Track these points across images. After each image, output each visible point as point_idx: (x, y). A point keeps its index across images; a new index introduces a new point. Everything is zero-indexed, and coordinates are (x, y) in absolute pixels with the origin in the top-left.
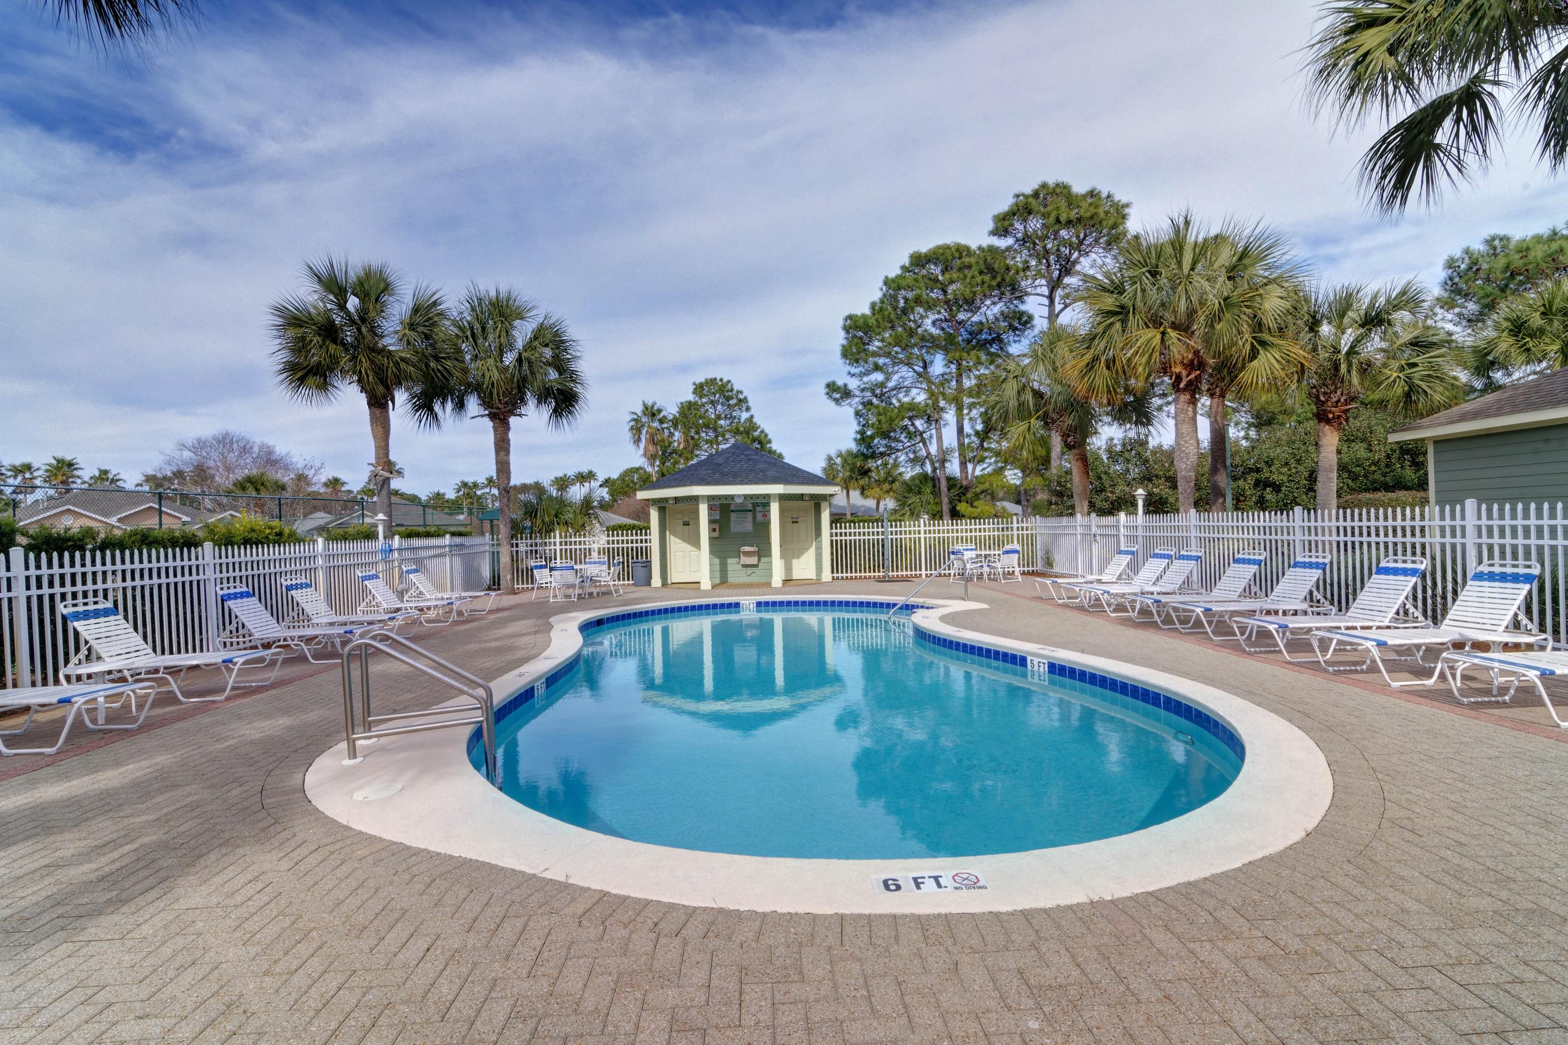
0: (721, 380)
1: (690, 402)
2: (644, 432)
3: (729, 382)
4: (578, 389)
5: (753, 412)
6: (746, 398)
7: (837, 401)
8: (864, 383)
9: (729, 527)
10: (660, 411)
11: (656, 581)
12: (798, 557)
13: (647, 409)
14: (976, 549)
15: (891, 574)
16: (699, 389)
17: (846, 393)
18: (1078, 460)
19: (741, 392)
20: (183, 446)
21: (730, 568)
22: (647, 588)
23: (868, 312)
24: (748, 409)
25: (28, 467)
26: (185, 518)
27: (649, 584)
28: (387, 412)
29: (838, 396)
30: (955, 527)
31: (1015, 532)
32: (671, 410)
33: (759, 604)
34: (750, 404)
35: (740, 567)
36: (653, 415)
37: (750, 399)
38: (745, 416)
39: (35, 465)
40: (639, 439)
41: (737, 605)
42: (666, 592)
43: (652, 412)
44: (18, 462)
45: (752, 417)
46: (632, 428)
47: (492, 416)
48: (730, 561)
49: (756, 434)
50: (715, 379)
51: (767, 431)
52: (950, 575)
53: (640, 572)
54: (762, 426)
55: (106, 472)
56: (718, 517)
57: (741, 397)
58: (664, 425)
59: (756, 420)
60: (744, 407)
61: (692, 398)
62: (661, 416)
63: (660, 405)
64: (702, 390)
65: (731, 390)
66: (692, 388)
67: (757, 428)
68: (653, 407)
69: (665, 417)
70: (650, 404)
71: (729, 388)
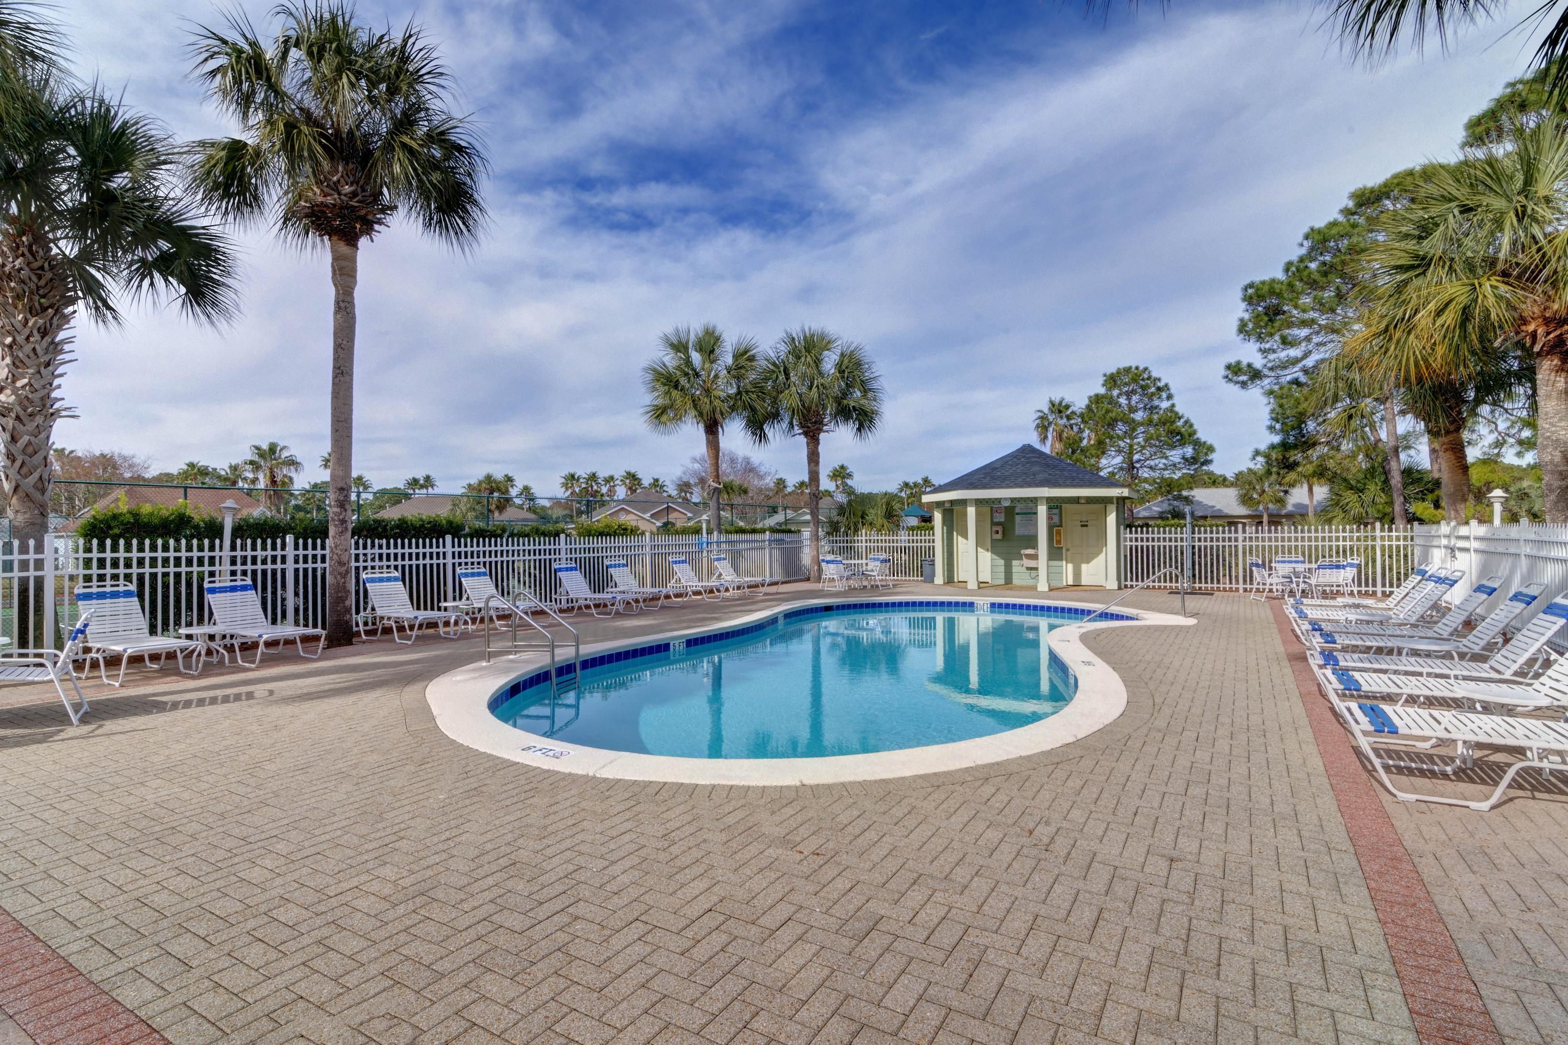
0: (1137, 368)
1: (1097, 395)
2: (1051, 429)
3: (1146, 369)
4: (874, 405)
5: (1176, 400)
6: (1166, 385)
7: (1244, 385)
8: (1270, 361)
9: (1014, 529)
10: (1067, 407)
11: (939, 579)
12: (1088, 562)
13: (1053, 405)
14: (1304, 562)
15: (1197, 585)
16: (1112, 380)
17: (1256, 375)
18: (1446, 450)
19: (1159, 380)
20: (694, 460)
21: (1014, 570)
22: (930, 585)
23: (1280, 275)
24: (1170, 397)
25: (612, 478)
26: (689, 515)
27: (932, 581)
28: (717, 437)
29: (1244, 378)
30: (1273, 535)
31: (1378, 543)
32: (1079, 403)
33: (993, 605)
34: (1173, 391)
35: (1024, 569)
36: (1060, 412)
37: (1171, 386)
38: (1165, 405)
39: (616, 477)
40: (1046, 437)
41: (971, 604)
42: (949, 588)
43: (1059, 408)
44: (607, 475)
45: (1173, 405)
46: (1038, 426)
47: (806, 434)
48: (1015, 563)
49: (1180, 423)
50: (1130, 368)
51: (1193, 421)
52: (1251, 590)
53: (927, 568)
54: (1186, 416)
55: (657, 480)
56: (1003, 520)
57: (1161, 384)
58: (1072, 422)
59: (1179, 409)
60: (1164, 395)
61: (1102, 391)
62: (1069, 412)
63: (1068, 399)
64: (1115, 381)
65: (1149, 378)
66: (1101, 380)
67: (1180, 418)
68: (1060, 403)
69: (1073, 413)
70: (1057, 401)
71: (1146, 376)
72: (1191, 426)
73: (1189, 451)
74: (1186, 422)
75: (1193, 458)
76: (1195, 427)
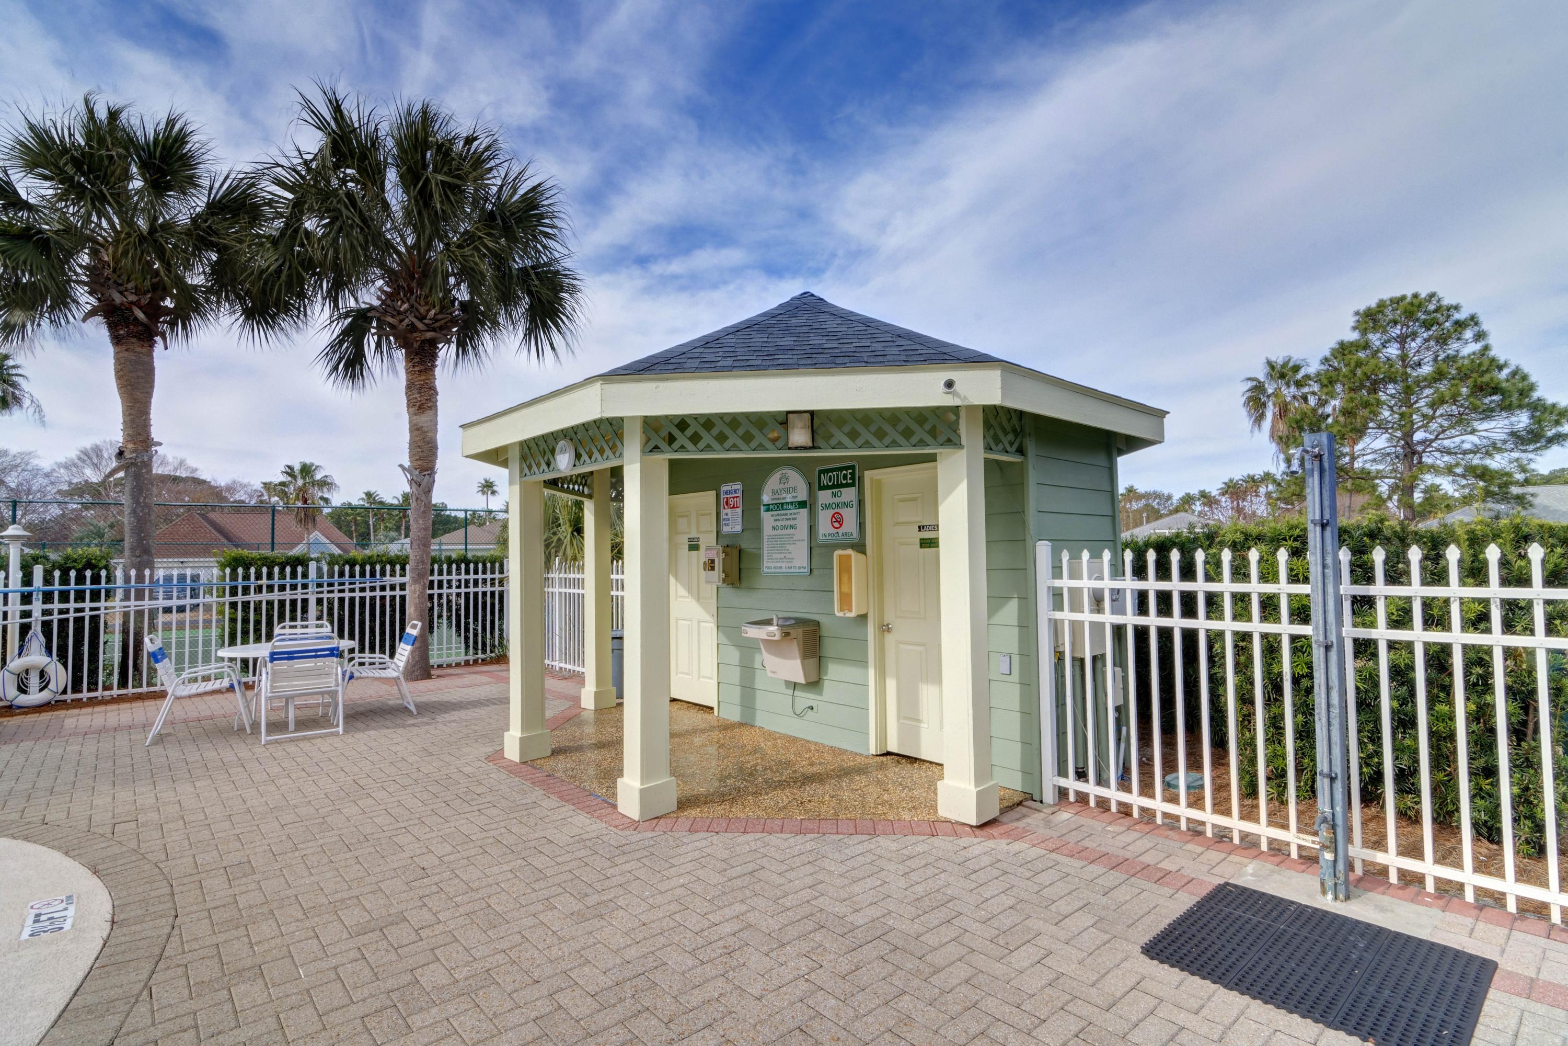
0: (1415, 296)
2: (1270, 404)
3: (1432, 295)
5: (1491, 339)
6: (1472, 317)
10: (1296, 369)
13: (1274, 368)
16: (1370, 319)
19: (1457, 308)
24: (1479, 336)
34: (1485, 327)
36: (1285, 376)
37: (1482, 317)
38: (1470, 348)
40: (1262, 417)
43: (1283, 372)
45: (1486, 348)
46: (1248, 401)
49: (1502, 375)
50: (1403, 297)
51: (1526, 369)
54: (1513, 362)
57: (1462, 317)
58: (1306, 390)
59: (1498, 352)
60: (1468, 334)
61: (1354, 336)
62: (1299, 376)
63: (1297, 356)
64: (1375, 321)
65: (1437, 310)
66: (1352, 320)
67: (1500, 368)
68: (1285, 365)
69: (1307, 377)
70: (1280, 361)
71: (1432, 307)
72: (1525, 378)
73: (1522, 420)
74: (1514, 374)
75: (1530, 432)
76: (1533, 379)
